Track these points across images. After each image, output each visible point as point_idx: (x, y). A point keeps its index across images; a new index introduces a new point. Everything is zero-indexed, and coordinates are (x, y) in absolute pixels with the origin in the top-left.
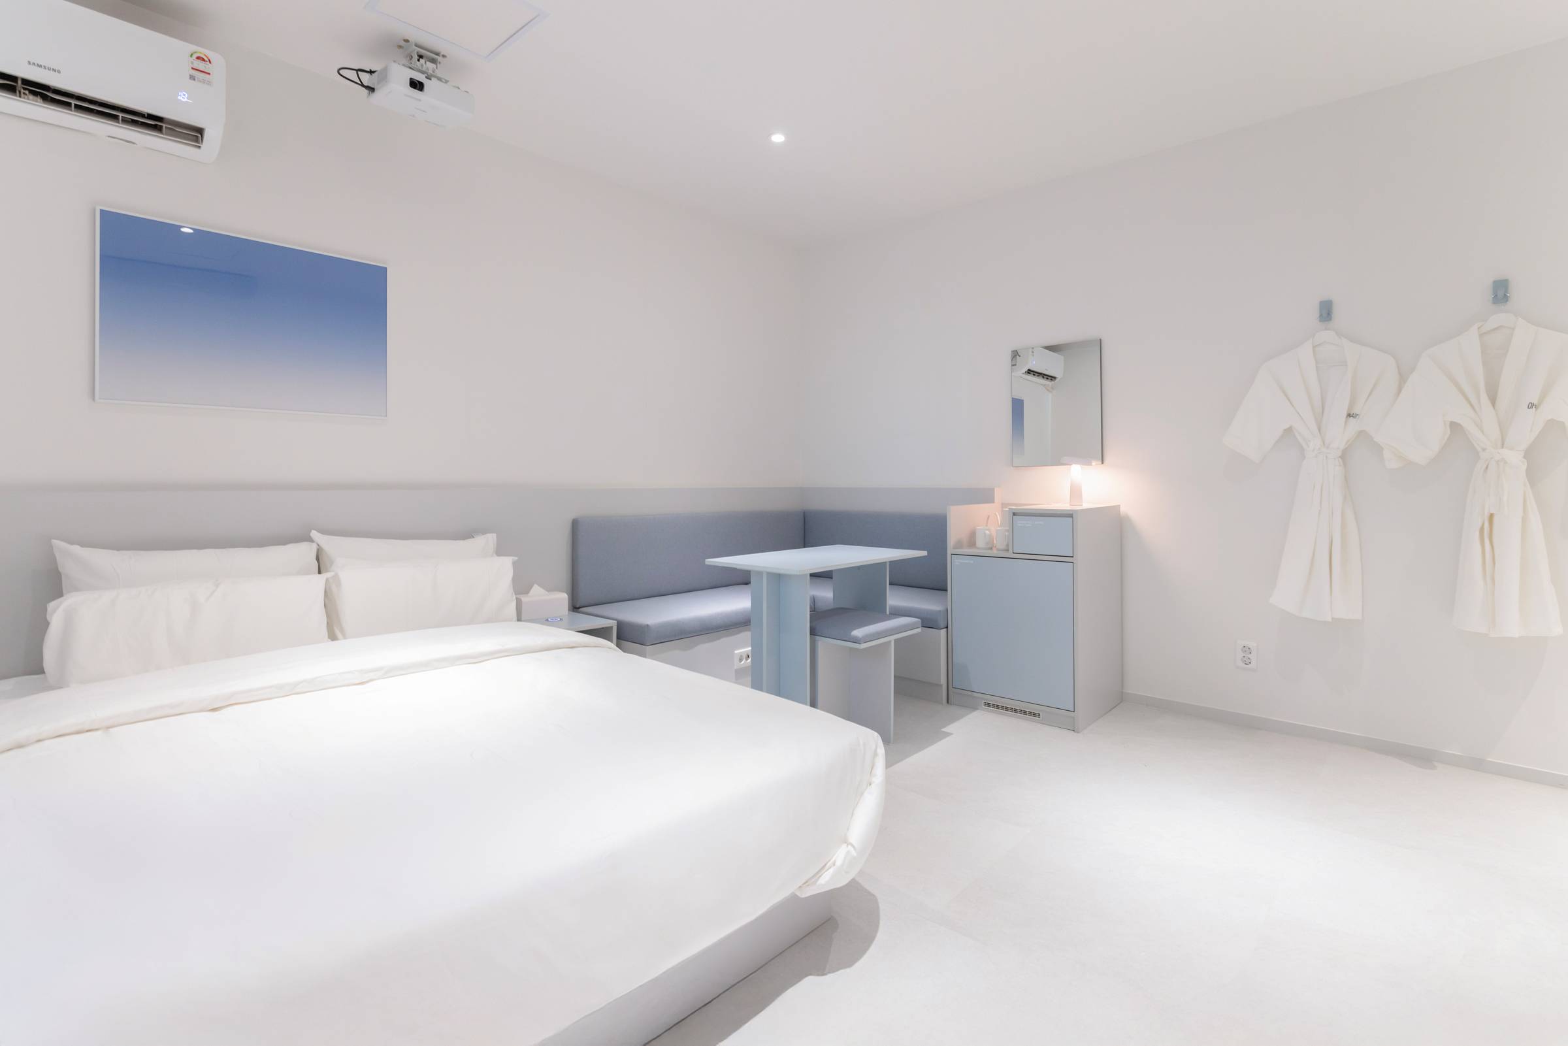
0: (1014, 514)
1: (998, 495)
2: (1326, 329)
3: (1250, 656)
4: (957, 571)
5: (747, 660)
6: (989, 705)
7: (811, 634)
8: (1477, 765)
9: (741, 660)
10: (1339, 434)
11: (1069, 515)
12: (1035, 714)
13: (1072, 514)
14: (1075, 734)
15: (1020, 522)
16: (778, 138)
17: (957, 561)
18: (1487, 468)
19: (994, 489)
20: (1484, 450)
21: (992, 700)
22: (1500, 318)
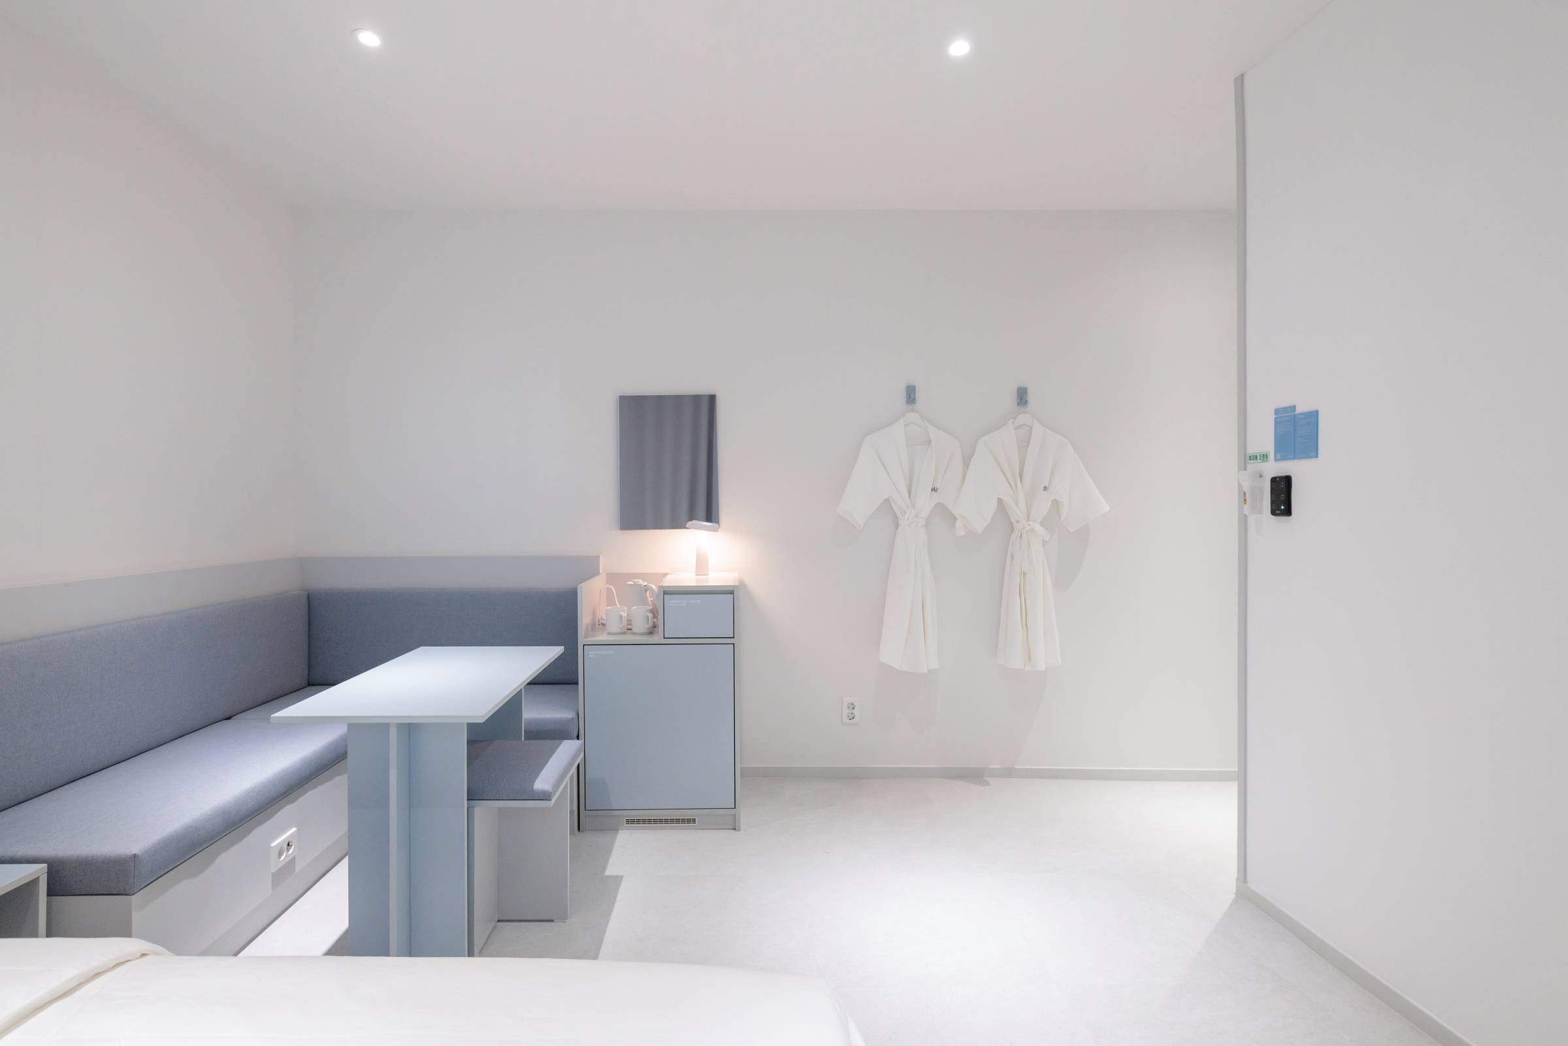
0: (665, 593)
1: (604, 565)
2: (912, 411)
3: (853, 711)
4: (590, 662)
5: (288, 851)
6: (633, 821)
7: (468, 800)
8: (1009, 773)
9: (280, 855)
10: (925, 503)
11: (730, 592)
12: (689, 821)
13: (733, 591)
14: (738, 832)
15: (671, 601)
16: (369, 39)
17: (591, 653)
18: (1021, 536)
19: (599, 557)
20: (1018, 522)
21: (635, 815)
22: (1023, 418)
